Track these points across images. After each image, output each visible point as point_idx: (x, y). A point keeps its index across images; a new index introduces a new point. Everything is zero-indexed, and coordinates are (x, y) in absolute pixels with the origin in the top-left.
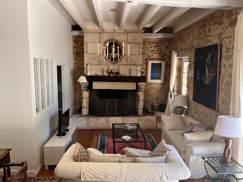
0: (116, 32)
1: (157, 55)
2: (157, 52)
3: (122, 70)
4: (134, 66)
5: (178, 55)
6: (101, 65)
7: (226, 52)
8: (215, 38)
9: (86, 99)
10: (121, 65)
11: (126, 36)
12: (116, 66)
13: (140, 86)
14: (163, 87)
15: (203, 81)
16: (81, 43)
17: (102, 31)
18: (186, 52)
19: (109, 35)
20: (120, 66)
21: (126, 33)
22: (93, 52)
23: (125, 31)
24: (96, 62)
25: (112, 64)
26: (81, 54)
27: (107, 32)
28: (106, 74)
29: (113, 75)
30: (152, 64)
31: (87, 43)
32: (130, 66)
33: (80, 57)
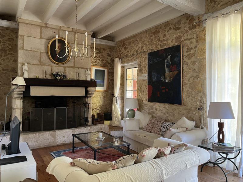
0: (62, 29)
1: (100, 62)
2: (100, 59)
3: (69, 73)
4: (83, 69)
5: (122, 62)
6: (42, 65)
7: (187, 52)
8: (172, 41)
9: (19, 110)
10: (67, 67)
11: (74, 35)
12: (61, 68)
13: (90, 91)
14: (106, 94)
15: (162, 80)
16: (10, 37)
17: (44, 25)
18: (133, 58)
19: (52, 31)
20: (67, 69)
21: (73, 32)
22: (31, 48)
23: (72, 30)
24: (36, 62)
25: (57, 65)
26: (9, 51)
27: (51, 27)
28: (49, 77)
29: (59, 78)
30: (96, 70)
31: (24, 36)
32: (78, 69)
33: (6, 56)
